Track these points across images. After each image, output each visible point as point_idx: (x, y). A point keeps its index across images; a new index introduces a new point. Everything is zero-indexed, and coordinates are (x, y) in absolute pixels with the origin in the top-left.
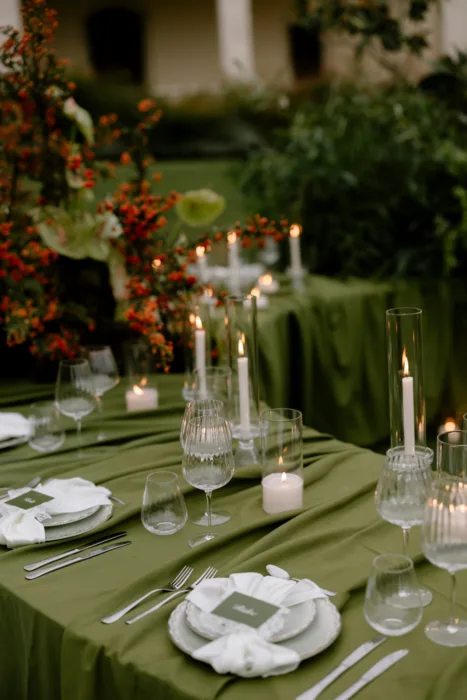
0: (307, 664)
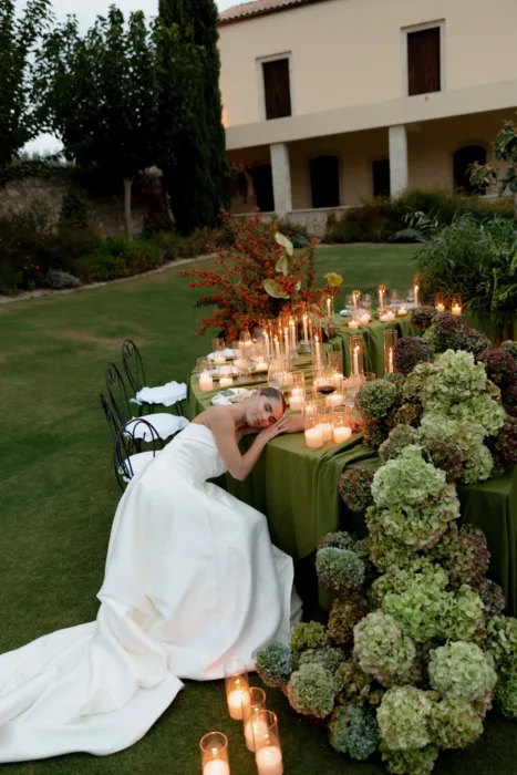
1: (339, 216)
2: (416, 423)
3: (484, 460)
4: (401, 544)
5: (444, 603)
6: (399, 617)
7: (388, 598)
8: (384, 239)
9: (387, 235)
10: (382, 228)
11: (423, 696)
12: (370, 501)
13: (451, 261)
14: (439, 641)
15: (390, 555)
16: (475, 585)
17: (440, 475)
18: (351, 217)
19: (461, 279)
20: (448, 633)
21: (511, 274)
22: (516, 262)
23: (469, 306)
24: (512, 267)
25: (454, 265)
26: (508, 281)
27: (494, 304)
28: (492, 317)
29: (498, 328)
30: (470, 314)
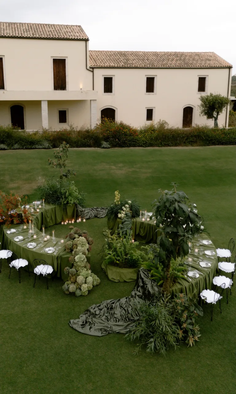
0: (34, 248)
2: (77, 248)
3: (87, 252)
4: (81, 266)
5: (87, 272)
6: (83, 275)
7: (81, 273)
11: (86, 284)
12: (75, 261)
14: (86, 278)
15: (80, 268)
16: (89, 269)
17: (85, 256)
19: (54, 197)
20: (88, 276)
21: (67, 196)
22: (67, 193)
23: (57, 204)
24: (67, 195)
25: (51, 193)
26: (66, 198)
27: (63, 203)
28: (62, 206)
29: (64, 209)
30: (57, 206)
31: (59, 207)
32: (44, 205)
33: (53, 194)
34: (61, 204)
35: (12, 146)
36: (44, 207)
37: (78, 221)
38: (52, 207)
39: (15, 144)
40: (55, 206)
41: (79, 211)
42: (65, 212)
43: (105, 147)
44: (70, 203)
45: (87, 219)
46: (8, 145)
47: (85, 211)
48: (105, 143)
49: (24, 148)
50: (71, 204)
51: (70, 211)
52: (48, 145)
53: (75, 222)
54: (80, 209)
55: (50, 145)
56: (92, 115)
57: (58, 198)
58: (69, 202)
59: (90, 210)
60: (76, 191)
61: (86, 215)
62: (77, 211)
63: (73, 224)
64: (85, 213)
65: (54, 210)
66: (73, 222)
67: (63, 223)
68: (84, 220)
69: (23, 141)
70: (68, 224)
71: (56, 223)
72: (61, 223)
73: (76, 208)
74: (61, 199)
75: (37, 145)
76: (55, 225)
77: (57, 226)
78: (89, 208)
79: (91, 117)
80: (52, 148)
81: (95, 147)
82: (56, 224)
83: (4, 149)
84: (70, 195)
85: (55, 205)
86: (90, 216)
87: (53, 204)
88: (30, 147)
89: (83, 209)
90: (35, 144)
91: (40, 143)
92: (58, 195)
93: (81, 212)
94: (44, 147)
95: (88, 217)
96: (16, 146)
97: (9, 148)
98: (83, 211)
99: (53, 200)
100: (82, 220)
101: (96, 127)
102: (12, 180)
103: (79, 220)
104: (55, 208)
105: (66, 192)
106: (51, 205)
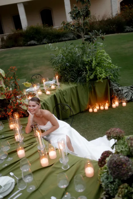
1: (5, 38)
8: (24, 45)
9: (25, 44)
10: (22, 41)
13: (67, 64)
18: (10, 38)
19: (73, 70)
21: (93, 68)
22: (94, 63)
23: (79, 80)
24: (93, 65)
25: (69, 65)
26: (92, 70)
27: (88, 79)
28: (87, 84)
29: (90, 88)
30: (79, 84)
31: (83, 85)
32: (58, 84)
33: (70, 67)
34: (85, 81)
35: (42, 41)
36: (58, 87)
37: (114, 106)
38: (72, 87)
39: (44, 39)
40: (76, 85)
41: (114, 91)
42: (93, 94)
43: (128, 31)
44: (100, 78)
45: (128, 102)
46: (38, 41)
47: (122, 90)
48: (128, 27)
49: (52, 42)
50: (101, 80)
51: (100, 91)
52: (73, 36)
53: (109, 107)
54: (116, 88)
55: (75, 36)
56: (112, 2)
57: (79, 72)
58: (98, 76)
59: (128, 88)
60: (107, 58)
61: (125, 95)
62: (111, 90)
63: (107, 110)
64: (123, 93)
65: (75, 91)
66: (107, 107)
67: (91, 110)
68: (124, 104)
69: (50, 35)
70: (99, 110)
71: (80, 110)
72: (89, 111)
73: (110, 86)
74: (85, 73)
75: (63, 38)
76: (79, 114)
77: (83, 115)
78: (126, 87)
79: (111, 6)
80: (76, 38)
81: (118, 32)
82: (81, 112)
83: (34, 45)
84: (99, 64)
85: (75, 83)
86: (131, 97)
87: (72, 82)
88: (57, 40)
89: (120, 88)
90: (61, 37)
91: (66, 35)
92: (79, 68)
93: (117, 92)
94: (69, 38)
95: (128, 99)
96: (45, 41)
97: (39, 43)
98: (120, 90)
99: (71, 76)
100: (121, 103)
101: (117, 15)
102: (35, 67)
103: (116, 104)
104: (76, 87)
105: (92, 61)
106: (70, 83)
